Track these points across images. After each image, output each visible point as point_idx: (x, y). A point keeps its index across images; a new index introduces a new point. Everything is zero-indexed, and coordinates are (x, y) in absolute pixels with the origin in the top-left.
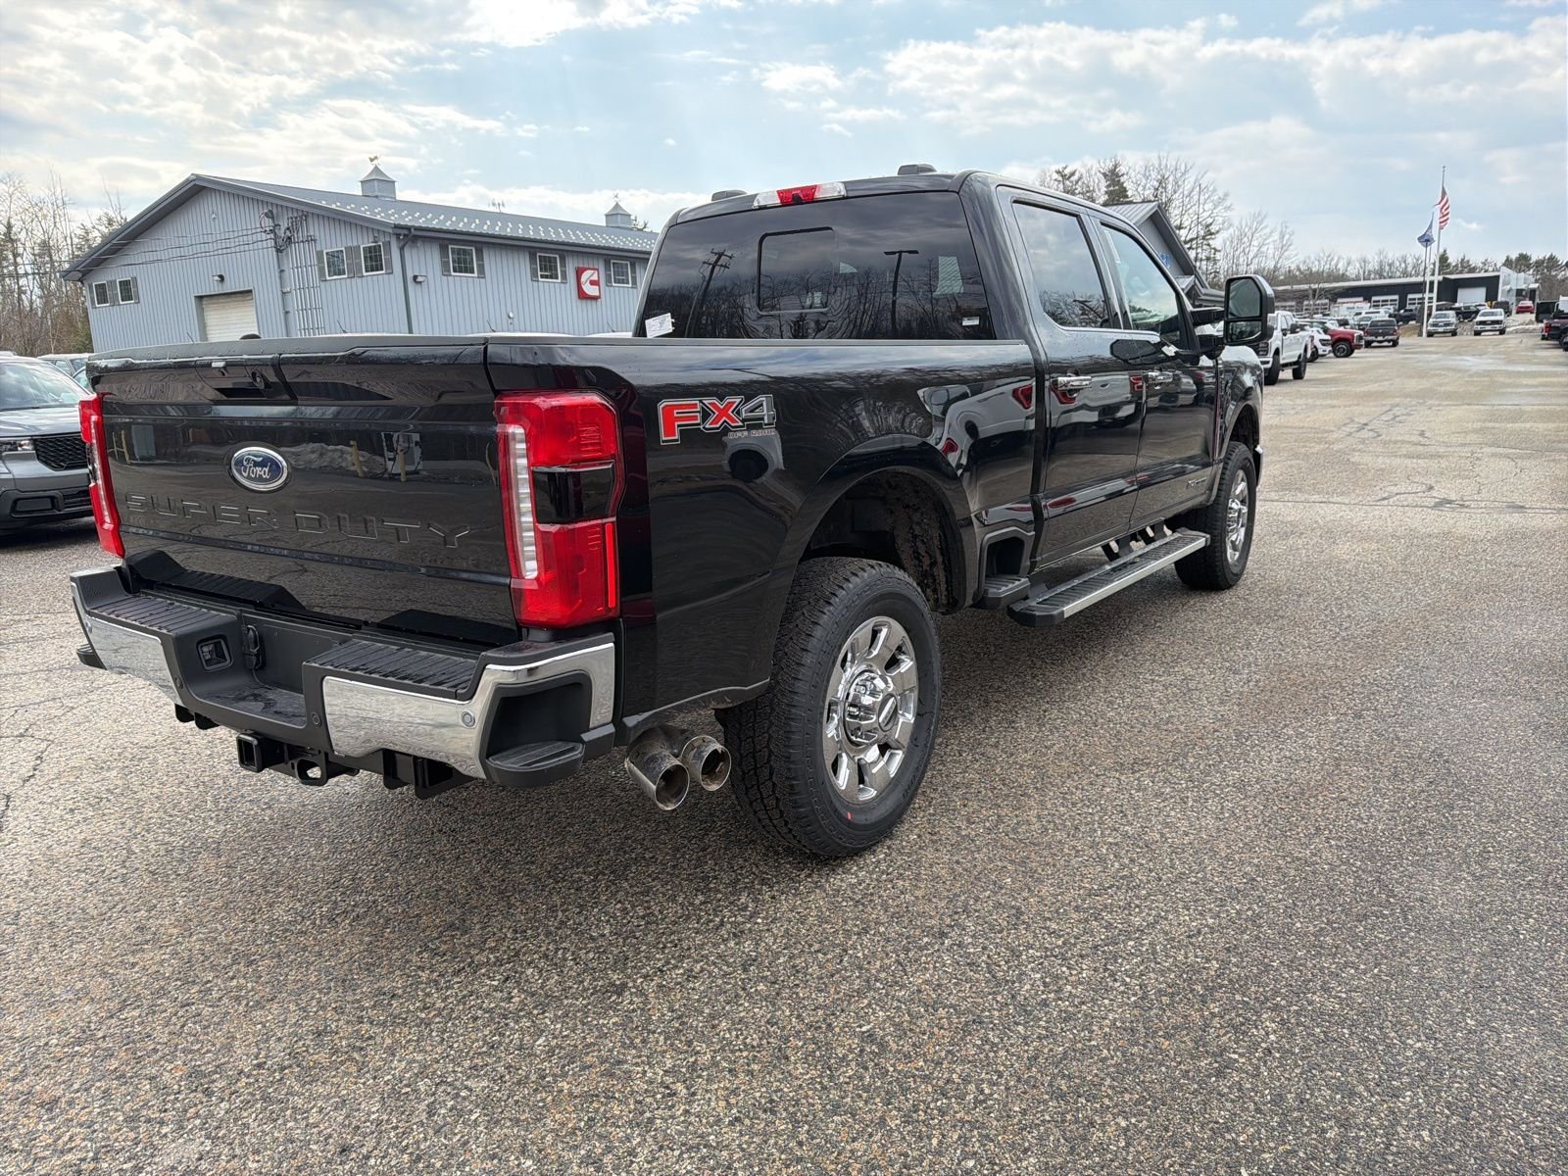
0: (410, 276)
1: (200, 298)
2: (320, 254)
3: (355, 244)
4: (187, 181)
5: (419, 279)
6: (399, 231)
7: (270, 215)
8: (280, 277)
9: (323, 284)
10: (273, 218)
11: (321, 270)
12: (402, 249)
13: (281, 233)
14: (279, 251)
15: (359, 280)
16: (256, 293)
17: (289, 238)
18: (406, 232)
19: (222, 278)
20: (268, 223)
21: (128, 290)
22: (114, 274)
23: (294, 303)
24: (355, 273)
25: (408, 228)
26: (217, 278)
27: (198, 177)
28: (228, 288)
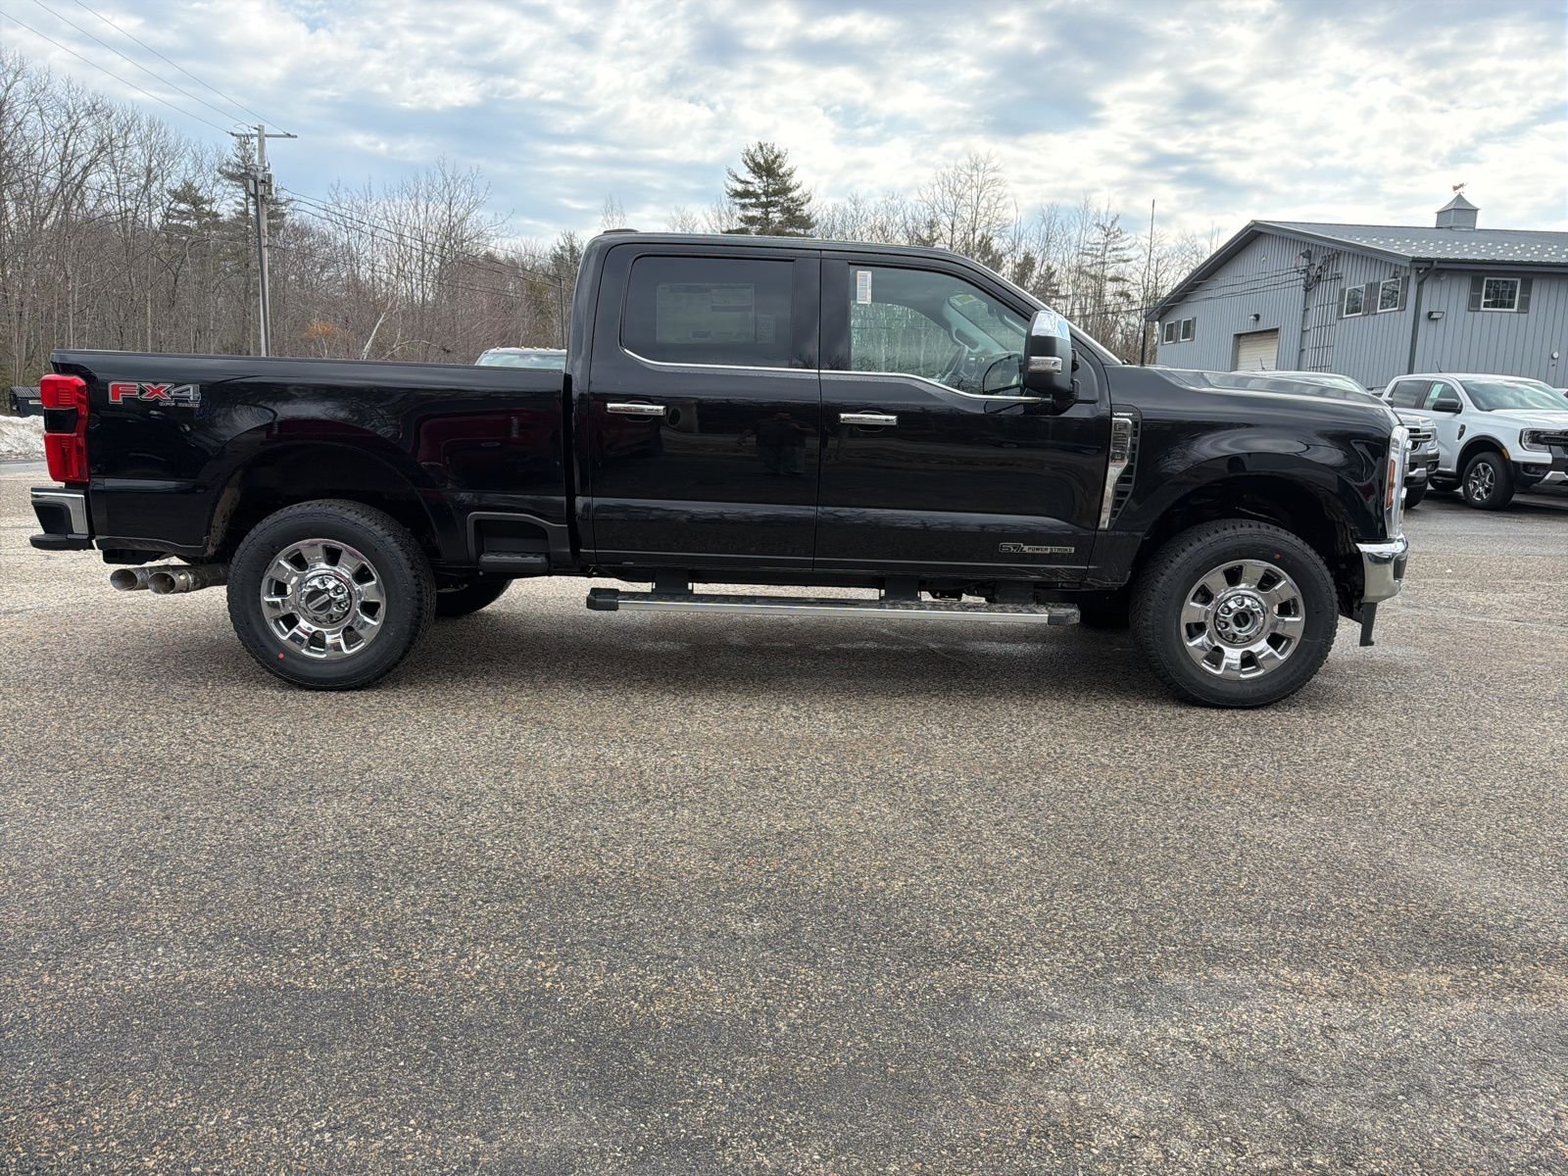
0: (1424, 311)
1: (1238, 336)
2: (1343, 292)
3: (1376, 281)
4: (1247, 228)
5: (1434, 316)
6: (1419, 265)
7: (1308, 255)
8: (1304, 316)
9: (1339, 322)
10: (1310, 258)
11: (1340, 308)
12: (1420, 284)
13: (1313, 272)
14: (1307, 290)
15: (1372, 318)
16: (1281, 333)
17: (1319, 277)
18: (1427, 265)
19: (1257, 317)
20: (1304, 262)
21: (1188, 330)
22: (1182, 315)
23: (1311, 340)
24: (1370, 310)
25: (1430, 261)
26: (1252, 317)
27: (1256, 223)
28: (1262, 326)
